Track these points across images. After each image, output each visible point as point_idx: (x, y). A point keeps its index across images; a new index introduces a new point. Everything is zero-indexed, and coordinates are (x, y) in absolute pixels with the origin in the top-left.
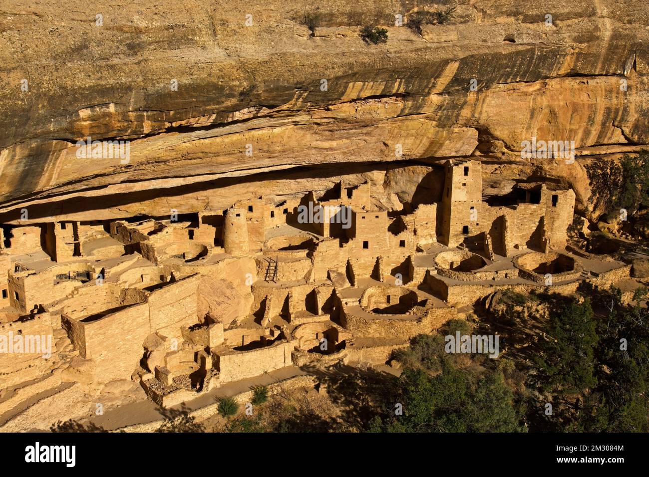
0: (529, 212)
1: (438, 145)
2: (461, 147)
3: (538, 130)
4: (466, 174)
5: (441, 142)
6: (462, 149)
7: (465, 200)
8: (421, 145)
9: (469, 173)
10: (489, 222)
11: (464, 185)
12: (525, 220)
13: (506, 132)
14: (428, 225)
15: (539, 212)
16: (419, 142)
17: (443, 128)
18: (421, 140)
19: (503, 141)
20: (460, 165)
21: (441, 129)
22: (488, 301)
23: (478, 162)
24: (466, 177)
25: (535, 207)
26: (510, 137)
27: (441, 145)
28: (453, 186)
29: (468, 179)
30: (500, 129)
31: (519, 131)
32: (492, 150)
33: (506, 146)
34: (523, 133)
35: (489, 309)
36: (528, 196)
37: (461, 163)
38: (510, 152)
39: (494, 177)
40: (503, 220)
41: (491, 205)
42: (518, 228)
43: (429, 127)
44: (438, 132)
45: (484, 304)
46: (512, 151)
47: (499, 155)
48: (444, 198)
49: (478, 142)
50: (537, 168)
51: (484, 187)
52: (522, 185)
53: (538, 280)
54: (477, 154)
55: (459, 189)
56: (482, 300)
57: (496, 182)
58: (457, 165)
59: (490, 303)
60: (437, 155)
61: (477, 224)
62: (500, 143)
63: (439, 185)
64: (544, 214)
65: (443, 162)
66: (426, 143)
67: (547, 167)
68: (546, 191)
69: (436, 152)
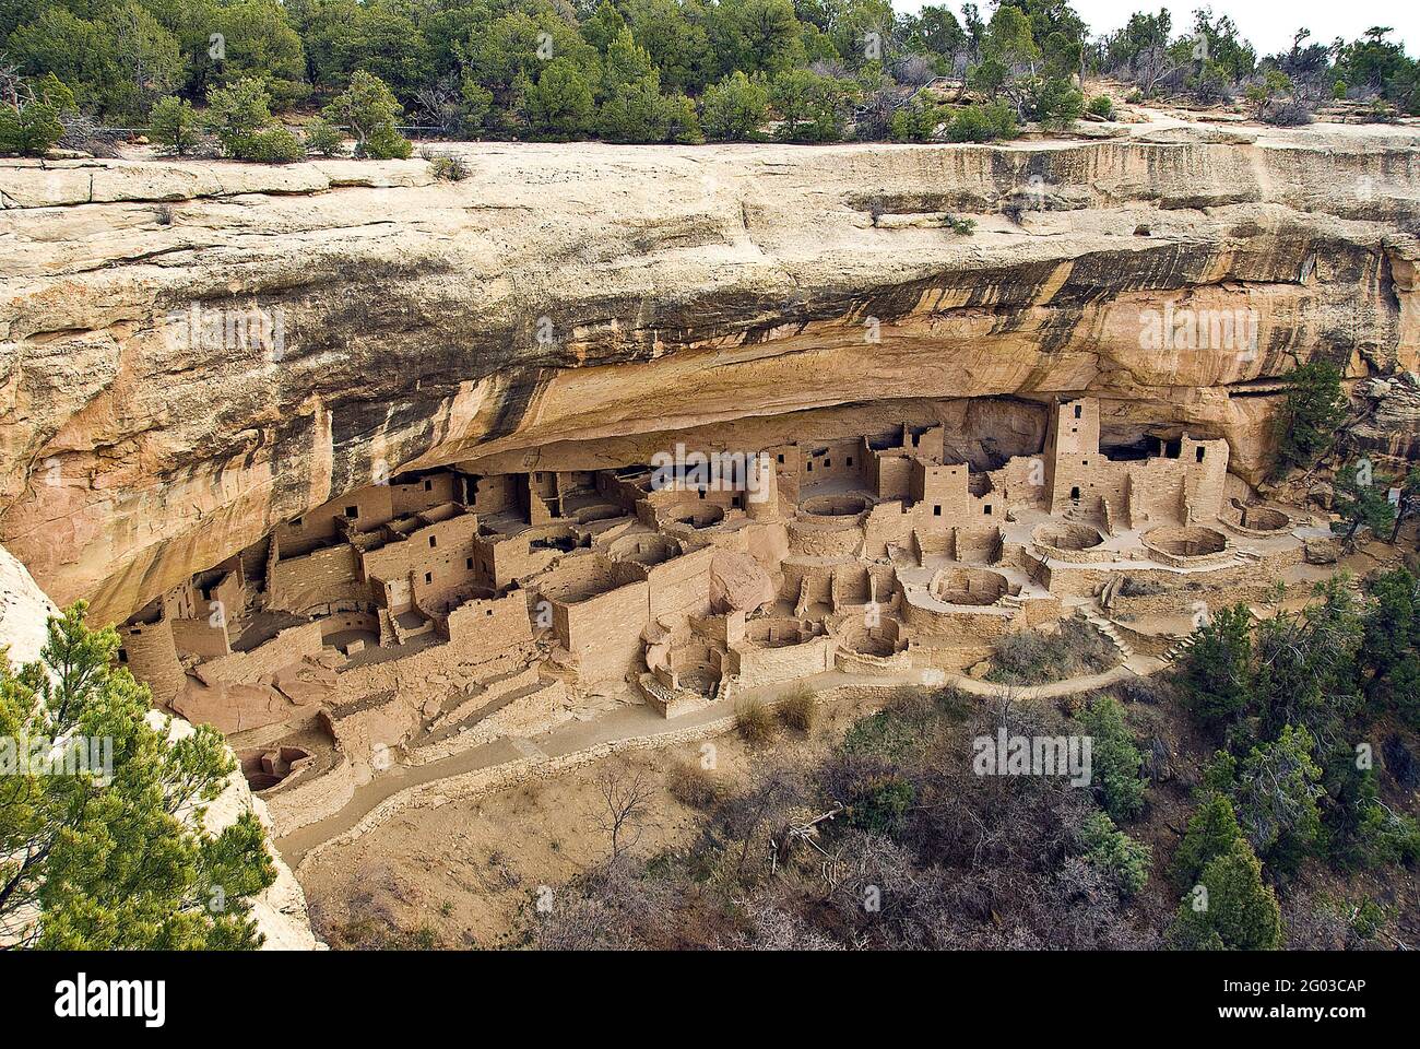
0: (1164, 469)
1: (1042, 375)
2: (1072, 379)
4: (1078, 416)
5: (1045, 371)
6: (1073, 381)
7: (1076, 450)
8: (1017, 375)
9: (1082, 414)
10: (1107, 483)
11: (1075, 430)
12: (1159, 481)
13: (1135, 359)
14: (1024, 485)
15: (1178, 469)
16: (1014, 372)
17: (1048, 352)
18: (1018, 369)
19: (1130, 370)
20: (1069, 404)
21: (1046, 354)
22: (1105, 592)
23: (1095, 399)
24: (1077, 420)
25: (1173, 464)
26: (1141, 365)
27: (1045, 375)
28: (1060, 431)
29: (1081, 423)
30: (1127, 354)
32: (1115, 382)
33: (1135, 378)
34: (1159, 361)
35: (1106, 603)
36: (1163, 447)
37: (1071, 401)
38: (1140, 387)
39: (1116, 421)
40: (1128, 481)
41: (1111, 459)
42: (1148, 491)
43: (1029, 350)
44: (1041, 357)
45: (1100, 594)
46: (1143, 385)
47: (1125, 391)
48: (1047, 448)
49: (1095, 372)
50: (1178, 408)
51: (1103, 434)
52: (1155, 432)
53: (1175, 563)
54: (1094, 388)
55: (1068, 435)
56: (1097, 590)
57: (1118, 427)
58: (1065, 402)
59: (1109, 594)
60: (1038, 389)
61: (1092, 485)
62: (1126, 375)
63: (1039, 430)
64: (1185, 474)
65: (1046, 398)
66: (1024, 372)
67: (1190, 408)
68: (1189, 441)
69: (1037, 384)
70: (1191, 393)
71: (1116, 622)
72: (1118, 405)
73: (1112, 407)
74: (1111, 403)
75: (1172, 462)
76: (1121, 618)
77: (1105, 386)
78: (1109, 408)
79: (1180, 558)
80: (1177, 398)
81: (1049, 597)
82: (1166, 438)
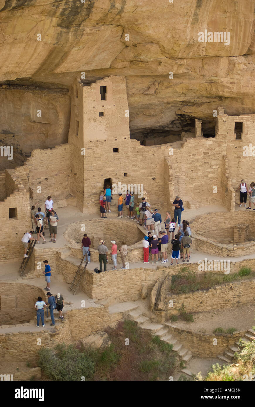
0: (202, 150)
1: (62, 54)
2: (95, 57)
3: (208, 25)
4: (103, 98)
5: (66, 49)
6: (97, 58)
7: (105, 137)
8: (35, 55)
9: (108, 95)
10: (142, 171)
11: (101, 114)
12: (198, 164)
13: (163, 29)
14: (49, 182)
15: (217, 149)
16: (32, 51)
17: (68, 28)
18: (35, 49)
19: (158, 43)
20: (93, 85)
21: (65, 30)
22: (154, 293)
23: (121, 78)
24: (103, 102)
25: (211, 143)
26: (169, 36)
27: (66, 54)
28: (85, 117)
29: (108, 106)
30: (153, 24)
31: (181, 27)
32: (142, 57)
33: (163, 51)
34: (188, 30)
35: (156, 305)
36: (198, 125)
37: (94, 82)
38: (170, 61)
39: (146, 100)
40: (166, 166)
41: (143, 143)
42: (187, 176)
43: (46, 27)
44: (60, 34)
45: (148, 296)
46: (173, 58)
47: (154, 66)
48: (72, 138)
49: (120, 47)
50: (211, 82)
51: (132, 116)
52: (188, 111)
53: (225, 253)
54: (119, 65)
55: (95, 120)
56: (144, 292)
57: (147, 107)
58: (87, 83)
59: (158, 296)
60: (58, 70)
61: (125, 175)
62: (154, 48)
63: (62, 119)
64: (224, 153)
65: (67, 81)
66: (42, 53)
67: (224, 80)
68: (226, 118)
69: (57, 65)
70: (224, 64)
71: (169, 324)
72: (147, 82)
73: (140, 85)
74: (139, 80)
75: (210, 141)
76: (173, 319)
77: (131, 62)
78: (137, 86)
79: (230, 246)
80: (209, 70)
81: (94, 305)
82: (201, 115)
